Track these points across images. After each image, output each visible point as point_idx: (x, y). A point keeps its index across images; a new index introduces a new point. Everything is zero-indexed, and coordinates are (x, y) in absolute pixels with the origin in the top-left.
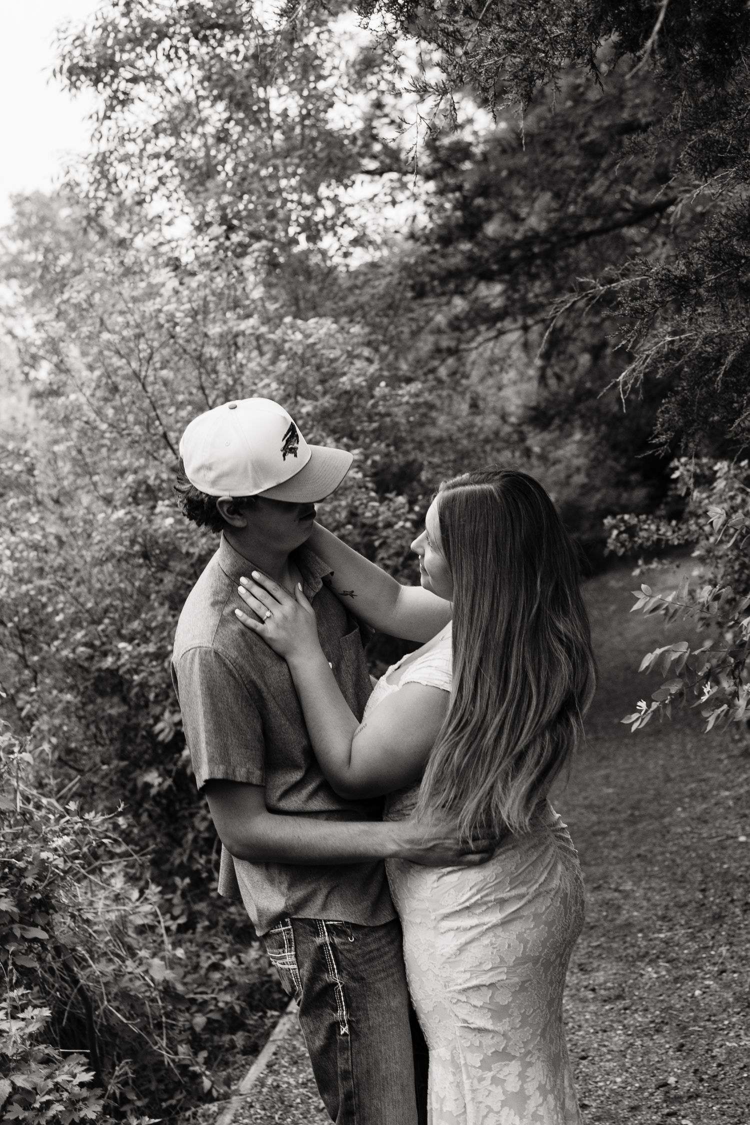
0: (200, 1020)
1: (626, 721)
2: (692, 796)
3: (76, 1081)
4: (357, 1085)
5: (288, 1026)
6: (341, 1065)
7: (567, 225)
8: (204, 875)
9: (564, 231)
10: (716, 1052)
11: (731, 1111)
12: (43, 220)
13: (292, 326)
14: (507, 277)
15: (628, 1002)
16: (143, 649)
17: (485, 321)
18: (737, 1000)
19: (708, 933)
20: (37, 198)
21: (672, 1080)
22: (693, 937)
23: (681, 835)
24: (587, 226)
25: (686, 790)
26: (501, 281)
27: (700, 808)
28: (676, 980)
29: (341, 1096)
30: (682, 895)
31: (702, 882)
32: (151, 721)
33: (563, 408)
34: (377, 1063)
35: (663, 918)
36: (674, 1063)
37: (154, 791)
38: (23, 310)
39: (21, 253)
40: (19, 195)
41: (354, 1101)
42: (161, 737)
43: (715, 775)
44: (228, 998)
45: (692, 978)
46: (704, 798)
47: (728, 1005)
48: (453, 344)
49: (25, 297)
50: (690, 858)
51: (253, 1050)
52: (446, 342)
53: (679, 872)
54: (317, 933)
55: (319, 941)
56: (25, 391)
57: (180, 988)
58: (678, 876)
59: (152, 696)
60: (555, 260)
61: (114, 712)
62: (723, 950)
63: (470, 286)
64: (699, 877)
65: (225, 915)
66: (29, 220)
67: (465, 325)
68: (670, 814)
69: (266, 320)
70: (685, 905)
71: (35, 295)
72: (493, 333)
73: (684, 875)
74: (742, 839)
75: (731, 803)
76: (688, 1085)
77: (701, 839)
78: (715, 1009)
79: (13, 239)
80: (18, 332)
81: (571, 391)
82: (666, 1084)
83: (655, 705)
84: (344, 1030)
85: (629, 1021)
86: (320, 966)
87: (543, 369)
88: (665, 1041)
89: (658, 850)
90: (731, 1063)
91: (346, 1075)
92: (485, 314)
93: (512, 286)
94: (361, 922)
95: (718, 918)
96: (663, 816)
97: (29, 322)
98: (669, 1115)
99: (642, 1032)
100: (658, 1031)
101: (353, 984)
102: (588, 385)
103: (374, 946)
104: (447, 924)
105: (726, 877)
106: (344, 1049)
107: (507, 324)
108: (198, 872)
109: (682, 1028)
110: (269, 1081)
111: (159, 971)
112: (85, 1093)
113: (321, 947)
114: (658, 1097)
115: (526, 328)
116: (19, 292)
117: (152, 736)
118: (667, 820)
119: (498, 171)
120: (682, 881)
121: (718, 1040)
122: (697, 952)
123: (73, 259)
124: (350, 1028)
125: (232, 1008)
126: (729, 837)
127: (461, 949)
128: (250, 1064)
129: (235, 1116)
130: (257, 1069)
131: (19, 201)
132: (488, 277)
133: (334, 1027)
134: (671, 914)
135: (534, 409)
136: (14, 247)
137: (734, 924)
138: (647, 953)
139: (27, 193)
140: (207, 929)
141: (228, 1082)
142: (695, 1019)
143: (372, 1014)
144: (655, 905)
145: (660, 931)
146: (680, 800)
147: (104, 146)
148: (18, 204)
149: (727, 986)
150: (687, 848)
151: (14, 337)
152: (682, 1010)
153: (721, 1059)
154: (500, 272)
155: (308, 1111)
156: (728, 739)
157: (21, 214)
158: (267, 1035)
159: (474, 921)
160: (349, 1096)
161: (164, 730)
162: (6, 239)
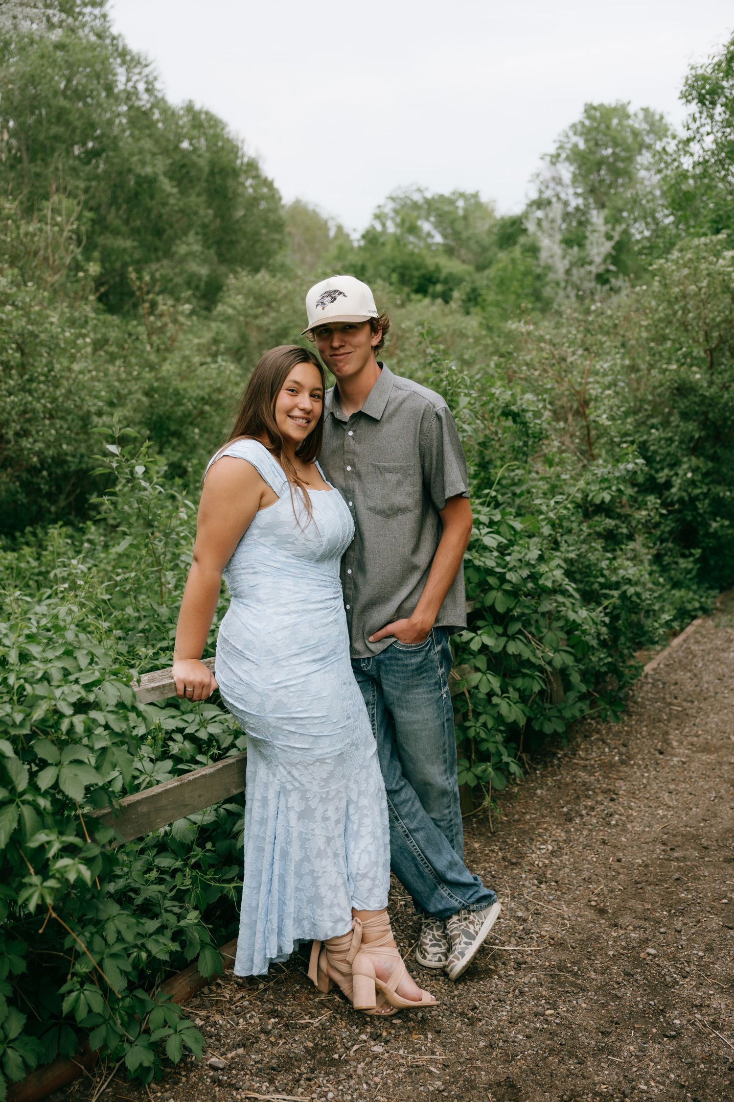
38: (571, 183)
59: (658, 459)
79: (575, 133)
80: (563, 196)
97: (572, 191)
131: (590, 109)
136: (575, 139)
139: (596, 103)
151: (560, 199)
161: (662, 477)
162: (571, 134)
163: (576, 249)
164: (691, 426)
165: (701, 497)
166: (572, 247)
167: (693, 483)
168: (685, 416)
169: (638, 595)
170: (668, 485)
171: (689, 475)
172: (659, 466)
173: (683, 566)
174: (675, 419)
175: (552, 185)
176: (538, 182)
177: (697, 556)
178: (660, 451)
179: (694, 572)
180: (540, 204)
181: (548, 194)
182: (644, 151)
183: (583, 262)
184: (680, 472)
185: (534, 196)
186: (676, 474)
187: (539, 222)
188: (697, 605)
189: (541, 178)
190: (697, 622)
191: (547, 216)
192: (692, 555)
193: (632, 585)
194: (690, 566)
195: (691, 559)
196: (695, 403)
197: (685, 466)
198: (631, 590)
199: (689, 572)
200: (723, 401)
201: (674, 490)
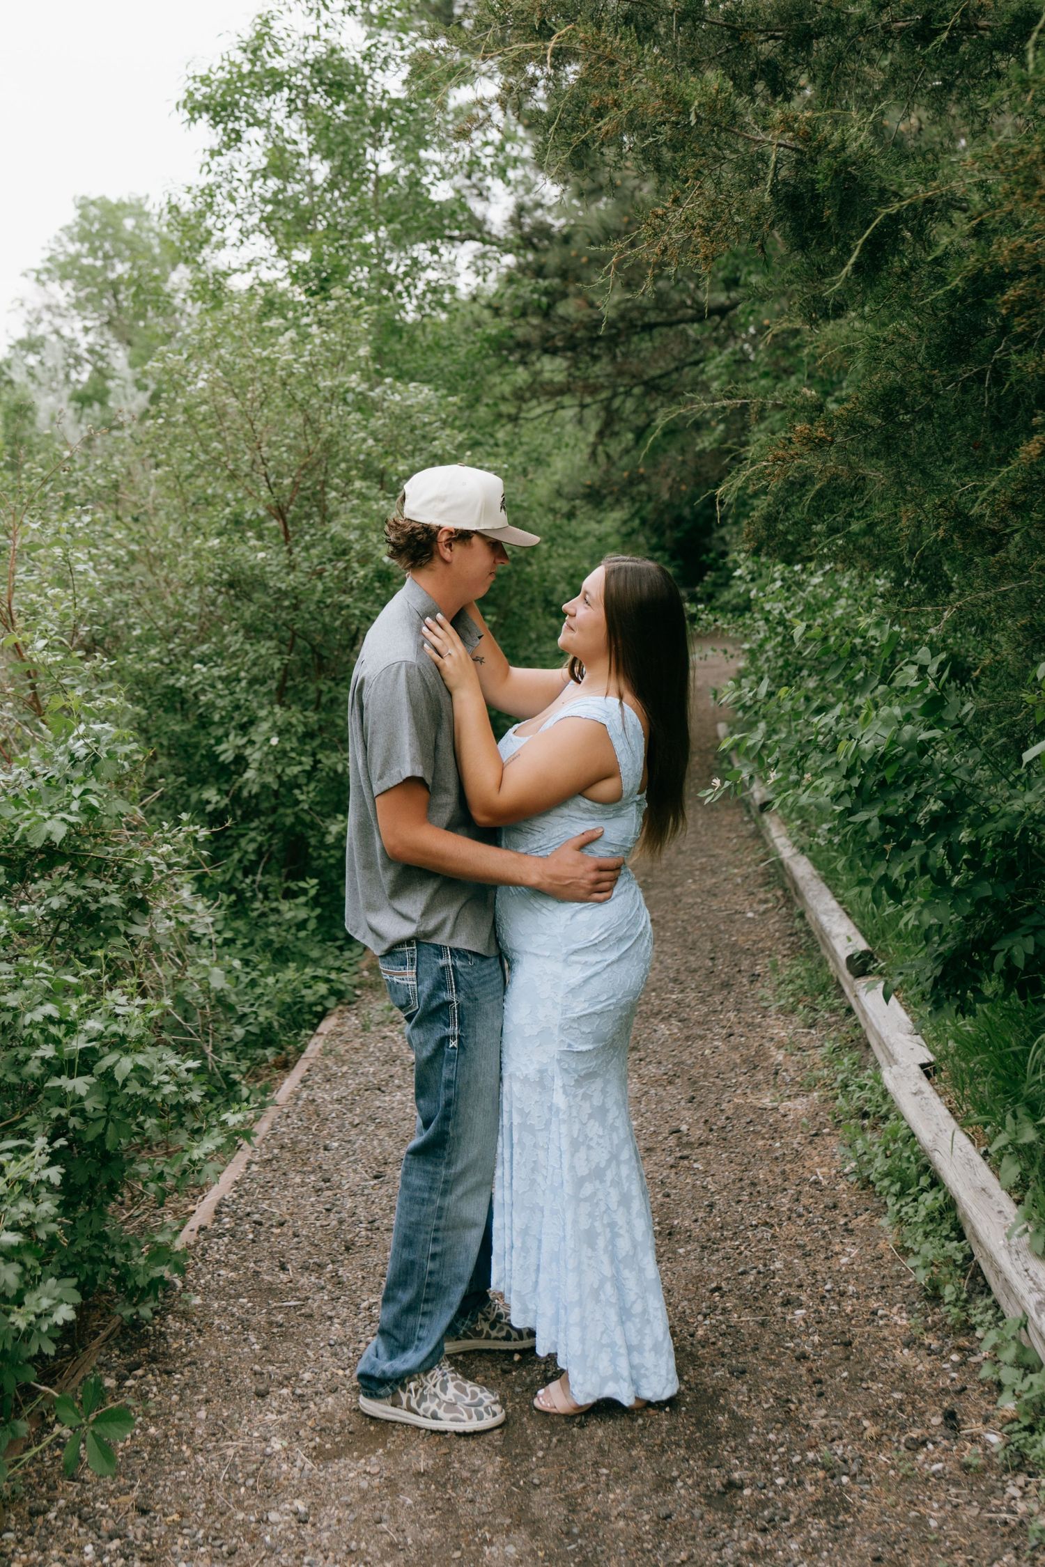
0: (239, 1032)
1: (701, 795)
2: (703, 869)
3: (184, 1067)
4: (457, 1094)
5: (320, 1045)
6: (446, 1074)
7: (635, 314)
8: (249, 894)
9: (631, 320)
10: (724, 1106)
11: (738, 1160)
12: (105, 226)
13: (392, 387)
14: (569, 354)
15: (642, 1054)
16: (216, 672)
17: (547, 393)
18: (744, 1062)
19: (717, 998)
20: (103, 204)
21: (684, 1128)
22: (703, 1001)
23: (692, 906)
24: (652, 317)
25: (697, 863)
26: (565, 358)
27: (710, 881)
28: (687, 1038)
29: (442, 1103)
30: (693, 962)
31: (711, 951)
32: (212, 742)
33: (616, 488)
34: (476, 1076)
35: (675, 980)
36: (685, 1113)
37: (209, 808)
38: (74, 312)
39: (79, 256)
40: (83, 198)
41: (452, 1108)
42: (222, 758)
43: (724, 852)
44: (269, 1014)
45: (702, 1037)
46: (714, 872)
47: (736, 1065)
48: (513, 411)
49: (78, 299)
50: (700, 928)
51: (286, 1066)
52: (506, 408)
53: (690, 939)
54: (440, 955)
55: (442, 962)
56: (66, 392)
57: (233, 999)
58: (689, 943)
59: (216, 718)
60: (617, 345)
61: (177, 728)
62: (732, 1015)
63: (534, 357)
64: (708, 946)
65: (263, 935)
66: (91, 224)
67: (528, 395)
68: (682, 885)
69: (366, 377)
70: (695, 971)
71: (88, 299)
72: (550, 407)
73: (694, 943)
74: (750, 915)
75: (739, 880)
76: (698, 1133)
77: (710, 911)
78: (723, 1069)
79: (72, 240)
80: (66, 332)
81: (626, 474)
82: (678, 1131)
83: (727, 784)
84: (453, 1043)
85: (643, 1071)
86: (440, 985)
87: (594, 446)
88: (678, 1092)
89: (669, 917)
90: (739, 1118)
91: (449, 1084)
92: (548, 388)
93: (575, 363)
94: (482, 952)
95: (726, 985)
96: (674, 886)
97: (78, 325)
98: (682, 1158)
99: (656, 1082)
100: (670, 1083)
101: (467, 1004)
102: (642, 470)
103: (487, 971)
104: (574, 958)
105: (734, 949)
106: (450, 1060)
107: (567, 400)
108: (243, 891)
109: (693, 1082)
110: (304, 1095)
111: (218, 980)
112: (191, 1077)
113: (443, 969)
114: (672, 1141)
115: (583, 406)
116: (73, 294)
117: (212, 757)
118: (678, 890)
119: (578, 257)
120: (693, 948)
121: (726, 1096)
122: (707, 1015)
123: (132, 268)
124: (460, 1042)
125: (270, 1024)
126: (737, 912)
127: (587, 980)
128: (282, 1078)
129: (273, 1124)
130: (290, 1083)
131: (84, 205)
132: (553, 352)
133: (445, 1040)
134: (682, 977)
135: (589, 487)
136: (73, 248)
137: (742, 993)
138: (659, 1012)
139: (93, 197)
140: (245, 946)
141: (265, 1091)
142: (705, 1075)
143: (479, 1031)
144: (667, 968)
145: (672, 992)
146: (691, 872)
147: (211, 179)
148: (81, 207)
149: (735, 1048)
150: (698, 918)
151: (61, 337)
152: (693, 1066)
153: (729, 1113)
154: (564, 349)
155: (343, 1125)
156: (737, 819)
157: (84, 216)
158: (301, 1051)
159: (598, 957)
160: (448, 1104)
161: (226, 751)
162: (65, 239)
163: (97, 406)
164: (266, 647)
165: (302, 780)
166: (91, 406)
167: (281, 755)
168: (253, 631)
169: (141, 1074)
170: (241, 761)
171: (274, 741)
172: (220, 732)
173: (289, 915)
174: (235, 642)
175: (47, 316)
176: (23, 313)
177: (313, 892)
178: (220, 703)
179: (312, 925)
180: (31, 345)
181: (42, 329)
182: (181, 267)
183: (111, 425)
184: (258, 738)
185: (21, 333)
186: (251, 742)
187: (31, 373)
188: (322, 988)
189: (29, 306)
190: (327, 1026)
191: (42, 363)
192: (304, 892)
193: (127, 1052)
194: (302, 914)
195: (302, 899)
196: (266, 606)
197: (265, 726)
198: (125, 1065)
199: (302, 925)
200: (316, 597)
201: (250, 774)
